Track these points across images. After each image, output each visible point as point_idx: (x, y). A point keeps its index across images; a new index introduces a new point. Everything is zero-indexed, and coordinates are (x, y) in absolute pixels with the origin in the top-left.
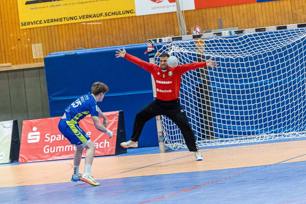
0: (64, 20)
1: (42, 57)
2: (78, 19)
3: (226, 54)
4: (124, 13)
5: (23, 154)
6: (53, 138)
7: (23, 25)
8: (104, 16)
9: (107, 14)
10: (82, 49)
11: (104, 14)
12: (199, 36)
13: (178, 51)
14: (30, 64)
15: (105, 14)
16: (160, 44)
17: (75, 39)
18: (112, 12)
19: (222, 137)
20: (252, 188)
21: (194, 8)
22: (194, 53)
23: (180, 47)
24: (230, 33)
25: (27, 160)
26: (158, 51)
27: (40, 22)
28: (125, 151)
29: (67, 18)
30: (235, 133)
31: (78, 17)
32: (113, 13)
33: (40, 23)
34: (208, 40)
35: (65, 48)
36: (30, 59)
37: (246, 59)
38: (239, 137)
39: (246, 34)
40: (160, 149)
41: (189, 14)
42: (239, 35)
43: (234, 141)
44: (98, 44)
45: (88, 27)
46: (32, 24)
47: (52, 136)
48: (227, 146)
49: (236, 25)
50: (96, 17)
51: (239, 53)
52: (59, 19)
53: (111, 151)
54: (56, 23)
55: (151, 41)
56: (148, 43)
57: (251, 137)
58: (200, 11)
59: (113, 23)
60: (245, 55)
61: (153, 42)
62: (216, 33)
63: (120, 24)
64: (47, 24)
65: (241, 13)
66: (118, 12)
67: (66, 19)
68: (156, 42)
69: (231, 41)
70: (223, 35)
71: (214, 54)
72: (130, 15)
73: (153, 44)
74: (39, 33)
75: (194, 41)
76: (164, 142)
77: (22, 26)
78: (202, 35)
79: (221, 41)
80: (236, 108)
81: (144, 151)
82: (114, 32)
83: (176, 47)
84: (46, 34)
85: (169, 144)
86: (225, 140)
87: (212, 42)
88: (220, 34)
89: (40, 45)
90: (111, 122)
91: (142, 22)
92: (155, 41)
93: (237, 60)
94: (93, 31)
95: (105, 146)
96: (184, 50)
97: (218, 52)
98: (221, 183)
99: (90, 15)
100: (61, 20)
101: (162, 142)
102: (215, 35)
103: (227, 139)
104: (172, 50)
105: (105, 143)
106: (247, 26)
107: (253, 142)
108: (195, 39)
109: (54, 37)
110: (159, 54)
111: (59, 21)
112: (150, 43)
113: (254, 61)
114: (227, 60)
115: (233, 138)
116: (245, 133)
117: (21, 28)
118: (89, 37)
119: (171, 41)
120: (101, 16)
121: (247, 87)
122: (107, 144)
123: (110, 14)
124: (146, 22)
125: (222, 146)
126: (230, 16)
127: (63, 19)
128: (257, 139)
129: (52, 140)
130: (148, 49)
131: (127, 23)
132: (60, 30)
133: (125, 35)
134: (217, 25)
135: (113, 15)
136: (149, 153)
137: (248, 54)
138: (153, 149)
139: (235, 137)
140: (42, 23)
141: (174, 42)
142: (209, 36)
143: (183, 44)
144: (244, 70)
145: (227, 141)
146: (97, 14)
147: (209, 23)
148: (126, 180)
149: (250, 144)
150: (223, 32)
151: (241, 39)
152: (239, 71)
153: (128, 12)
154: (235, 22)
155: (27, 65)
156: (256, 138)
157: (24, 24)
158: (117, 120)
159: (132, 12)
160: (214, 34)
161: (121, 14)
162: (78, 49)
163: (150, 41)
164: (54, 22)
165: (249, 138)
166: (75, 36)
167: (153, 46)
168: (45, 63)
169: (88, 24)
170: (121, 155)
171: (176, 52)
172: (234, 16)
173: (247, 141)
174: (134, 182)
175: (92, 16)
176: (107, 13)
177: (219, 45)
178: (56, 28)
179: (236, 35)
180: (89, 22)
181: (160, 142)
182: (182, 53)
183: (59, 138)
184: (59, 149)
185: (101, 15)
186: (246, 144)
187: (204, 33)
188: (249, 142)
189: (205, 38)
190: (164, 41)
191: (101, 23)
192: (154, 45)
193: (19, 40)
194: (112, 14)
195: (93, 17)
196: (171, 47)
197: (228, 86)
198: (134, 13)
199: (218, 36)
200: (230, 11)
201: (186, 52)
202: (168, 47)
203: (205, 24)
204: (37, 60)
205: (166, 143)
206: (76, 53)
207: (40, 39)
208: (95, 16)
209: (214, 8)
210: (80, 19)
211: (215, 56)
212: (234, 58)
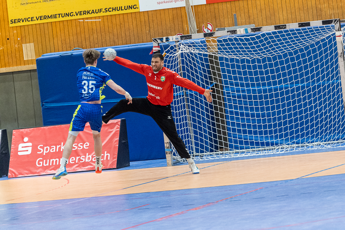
0: (59, 17)
1: (34, 58)
2: (74, 15)
3: (242, 54)
4: (126, 8)
5: (12, 168)
6: (47, 149)
7: (13, 22)
8: (103, 12)
9: (107, 10)
10: (79, 49)
11: (103, 10)
12: (211, 35)
13: (188, 51)
14: (20, 67)
15: (105, 10)
16: (167, 43)
17: (71, 38)
18: (113, 8)
19: (237, 148)
20: (272, 205)
21: (206, 4)
22: (206, 53)
23: (190, 46)
24: (246, 30)
25: (17, 175)
26: (165, 51)
27: (32, 19)
28: (127, 165)
29: (62, 14)
30: (252, 143)
31: (74, 14)
32: (114, 8)
33: (32, 21)
34: (222, 39)
35: (60, 49)
36: (20, 61)
37: (264, 60)
38: (256, 148)
39: (264, 32)
40: (168, 162)
41: (199, 9)
42: (256, 33)
43: (251, 153)
44: (97, 44)
45: (86, 25)
46: (23, 21)
47: (45, 148)
48: (243, 158)
49: (253, 21)
50: (94, 13)
51: (256, 54)
52: (53, 15)
53: (112, 164)
54: (50, 20)
55: (157, 39)
56: (153, 42)
57: (270, 148)
58: (212, 6)
59: (114, 21)
60: (263, 56)
61: (159, 41)
62: (229, 31)
63: (122, 20)
64: (39, 22)
65: (259, 8)
66: (120, 7)
67: (61, 15)
68: (163, 42)
69: (247, 40)
70: (238, 33)
71: (228, 55)
72: (133, 10)
73: (158, 44)
74: (30, 30)
75: (205, 40)
76: (171, 153)
77: (11, 23)
78: (215, 33)
79: (236, 39)
80: (253, 115)
81: (150, 164)
82: (115, 30)
83: (184, 46)
84: (39, 33)
85: (177, 156)
86: (241, 151)
87: (225, 40)
88: (234, 32)
89: (32, 44)
90: (112, 131)
91: (147, 19)
92: (161, 40)
93: (253, 61)
94: (92, 29)
95: (105, 159)
96: (194, 50)
97: (232, 52)
98: (236, 200)
99: (88, 11)
100: (55, 16)
101: (169, 154)
102: (229, 33)
103: (243, 150)
104: (180, 50)
105: (106, 155)
106: (265, 22)
107: (272, 153)
108: (206, 37)
109: (47, 36)
110: (166, 55)
111: (53, 18)
112: (155, 41)
113: (273, 62)
114: (243, 61)
115: (249, 150)
116: (263, 144)
117: (11, 25)
118: (87, 36)
119: (180, 40)
120: (100, 12)
121: (265, 91)
122: (107, 156)
123: (110, 10)
124: (151, 18)
125: (237, 159)
126: (246, 10)
127: (58, 16)
128: (276, 151)
129: (45, 152)
131: (130, 20)
132: (54, 28)
133: (127, 33)
134: (232, 22)
135: (114, 10)
136: (154, 166)
137: (267, 54)
138: (160, 162)
139: (251, 148)
140: (34, 20)
141: (182, 41)
142: (222, 34)
143: (193, 43)
144: (261, 73)
145: (243, 152)
146: (96, 10)
147: (222, 20)
148: (129, 197)
149: (269, 156)
150: (238, 30)
151: (258, 37)
153: (130, 7)
154: (252, 18)
155: (17, 67)
156: (276, 149)
157: (13, 21)
158: (119, 129)
159: (135, 7)
160: (228, 32)
161: (123, 10)
162: (75, 50)
163: (155, 39)
164: (48, 19)
165: (267, 150)
166: (71, 35)
167: (159, 46)
168: (37, 66)
169: (86, 21)
170: (124, 168)
171: (185, 53)
172: (251, 12)
173: (265, 153)
174: (138, 199)
175: (90, 12)
176: (107, 8)
177: (233, 44)
178: (50, 25)
179: (253, 33)
180: (87, 18)
181: (167, 154)
182: (191, 53)
183: (53, 150)
184: (53, 161)
186: (264, 156)
187: (217, 31)
188: (267, 154)
189: (218, 37)
190: (171, 40)
191: (100, 20)
192: (160, 44)
193: (8, 39)
194: (113, 9)
195: (91, 14)
196: (179, 46)
197: (243, 91)
198: (138, 8)
199: (232, 34)
200: (246, 6)
201: (196, 52)
202: (176, 46)
203: (218, 21)
204: (28, 62)
205: (174, 155)
206: (72, 54)
207: (31, 39)
208: (93, 12)
209: (227, 3)
210: (77, 15)
211: (229, 57)
212: (250, 59)
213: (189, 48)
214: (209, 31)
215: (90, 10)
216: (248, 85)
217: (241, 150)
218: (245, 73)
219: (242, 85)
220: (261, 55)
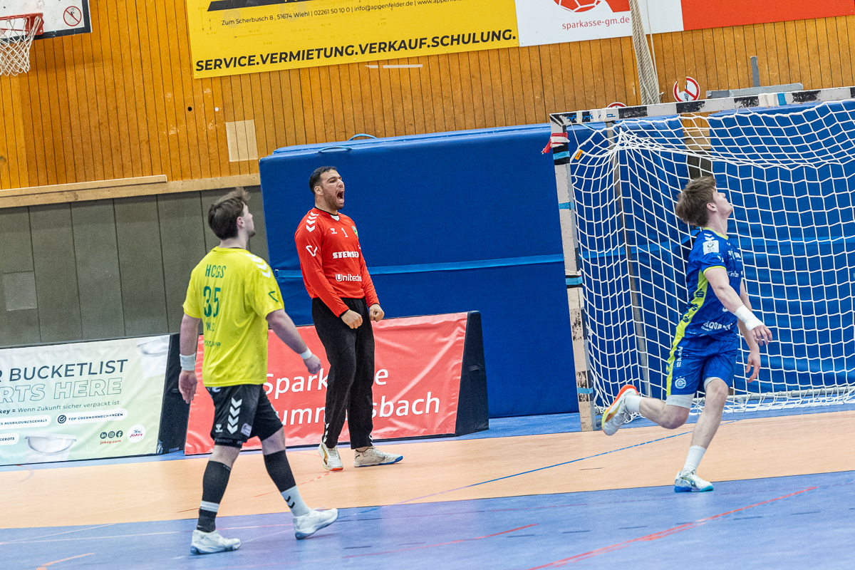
0: (318, 57)
1: (255, 157)
2: (357, 53)
3: (770, 157)
4: (485, 38)
5: (195, 429)
6: (283, 385)
7: (202, 67)
8: (429, 46)
9: (439, 40)
10: (366, 138)
11: (429, 42)
12: (694, 107)
13: (637, 146)
14: (219, 178)
15: (433, 41)
16: (585, 126)
17: (348, 108)
18: (452, 36)
19: (753, 388)
20: (836, 531)
21: (680, 27)
22: (681, 152)
23: (641, 134)
24: (781, 98)
25: (208, 447)
26: (579, 146)
27: (250, 60)
28: (482, 426)
29: (326, 49)
30: (791, 377)
31: (357, 49)
32: (456, 37)
33: (249, 64)
34: (720, 119)
35: (320, 135)
36: (220, 163)
37: (824, 172)
38: (802, 389)
39: (825, 103)
40: (583, 420)
41: (667, 43)
42: (806, 104)
43: (787, 402)
44: (411, 125)
45: (384, 77)
46: (228, 66)
47: (279, 381)
48: (768, 414)
49: (797, 75)
50: (406, 49)
51: (804, 156)
52: (304, 51)
53: (445, 424)
54: (295, 64)
55: (561, 117)
56: (552, 124)
57: (835, 388)
58: (698, 37)
59: (455, 67)
60: (822, 161)
61: (566, 121)
62: (740, 99)
63: (474, 67)
64: (269, 67)
65: (813, 42)
66: (470, 35)
67: (322, 52)
68: (576, 122)
69: (783, 121)
70: (762, 104)
71: (735, 158)
72: (502, 44)
73: (564, 127)
74: (247, 89)
75: (680, 119)
76: (592, 400)
77: (197, 70)
78: (704, 102)
79: (755, 120)
80: (794, 308)
81: (535, 425)
82: (458, 93)
83: (628, 135)
84: (267, 94)
85: (607, 406)
86: (763, 397)
87: (729, 122)
88: (751, 101)
89: (250, 123)
90: (447, 342)
91: (536, 64)
92: (572, 118)
93: (798, 174)
94: (399, 86)
95: (427, 411)
96: (652, 144)
97: (746, 150)
98: (750, 516)
99: (390, 42)
100: (308, 54)
101: (587, 400)
102: (739, 103)
103: (769, 394)
104: (618, 143)
105: (429, 401)
106: (827, 80)
107: (841, 403)
108: (683, 113)
109: (288, 104)
110: (583, 155)
111: (303, 59)
112: (555, 121)
113: (846, 178)
114: (772, 173)
115: (784, 393)
116: (817, 380)
117: (197, 75)
118: (387, 106)
119: (617, 118)
120: (420, 47)
121: (825, 248)
122: (433, 404)
123: (445, 41)
124: (546, 64)
125: (755, 415)
126: (782, 49)
127: (316, 53)
128: (851, 397)
129: (278, 391)
130: (553, 139)
131: (495, 66)
132: (306, 83)
133: (488, 101)
134: (746, 76)
135: (455, 42)
136: (550, 431)
137: (831, 157)
138: (565, 420)
139: (790, 389)
140: (255, 62)
141: (624, 122)
142: (722, 106)
143: (649, 127)
144: (817, 203)
145: (769, 399)
146: (410, 41)
147: (721, 70)
148: (487, 507)
149: (833, 408)
150: (760, 96)
151: (810, 116)
152: (804, 204)
153: (496, 36)
154: (795, 67)
155: (212, 181)
156: (850, 392)
157: (204, 64)
158: (463, 338)
159: (507, 35)
160: (736, 100)
161: (478, 42)
162: (356, 138)
163: (557, 116)
164: (290, 60)
165: (829, 394)
166: (347, 101)
167: (565, 133)
168: (262, 177)
169: (386, 67)
170: (474, 435)
171: (629, 150)
172: (793, 52)
173: (824, 401)
174: (508, 512)
175: (397, 46)
176: (438, 38)
177: (749, 131)
178: (295, 77)
179: (797, 104)
180: (388, 62)
181: (580, 400)
182: (645, 153)
183: (298, 387)
184: (297, 415)
185: (421, 44)
186: (821, 409)
187: (709, 98)
188: (828, 404)
189: (711, 113)
190: (595, 119)
191: (421, 66)
192: (568, 129)
193: (190, 109)
194: (453, 40)
195: (399, 49)
196: (615, 135)
197: (772, 248)
198: (514, 38)
199: (747, 106)
200: (781, 38)
201: (657, 149)
202: (609, 135)
203: (711, 72)
204: (239, 168)
205: (599, 402)
206: (350, 150)
207: (249, 109)
208: (403, 45)
209: (736, 30)
210: (363, 52)
211: (738, 163)
212: (791, 170)
213: (640, 139)
214: (691, 99)
215: (396, 42)
216: (783, 233)
217: (764, 394)
218: (777, 204)
219: (770, 233)
220: (818, 160)
